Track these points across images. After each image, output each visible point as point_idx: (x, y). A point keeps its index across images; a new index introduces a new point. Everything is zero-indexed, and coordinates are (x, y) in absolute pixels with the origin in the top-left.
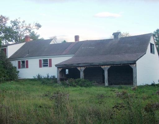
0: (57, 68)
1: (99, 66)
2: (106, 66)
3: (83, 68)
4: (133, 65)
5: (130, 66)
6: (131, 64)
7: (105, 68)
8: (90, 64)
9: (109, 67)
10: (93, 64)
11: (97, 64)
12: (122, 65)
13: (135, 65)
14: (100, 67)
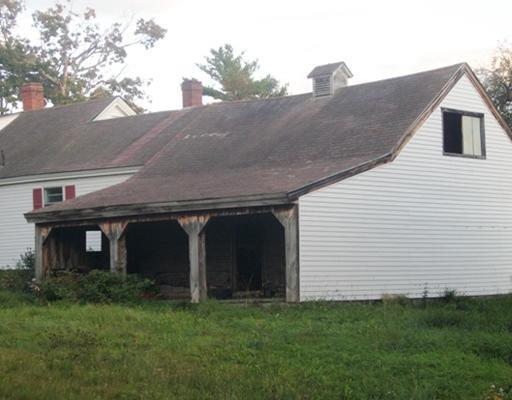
0: (37, 225)
1: (172, 218)
2: (194, 219)
3: (120, 225)
4: (286, 213)
5: (277, 215)
6: (278, 208)
7: (190, 224)
8: (139, 209)
9: (203, 220)
10: (145, 208)
11: (163, 211)
12: (247, 212)
13: (291, 212)
14: (176, 222)
